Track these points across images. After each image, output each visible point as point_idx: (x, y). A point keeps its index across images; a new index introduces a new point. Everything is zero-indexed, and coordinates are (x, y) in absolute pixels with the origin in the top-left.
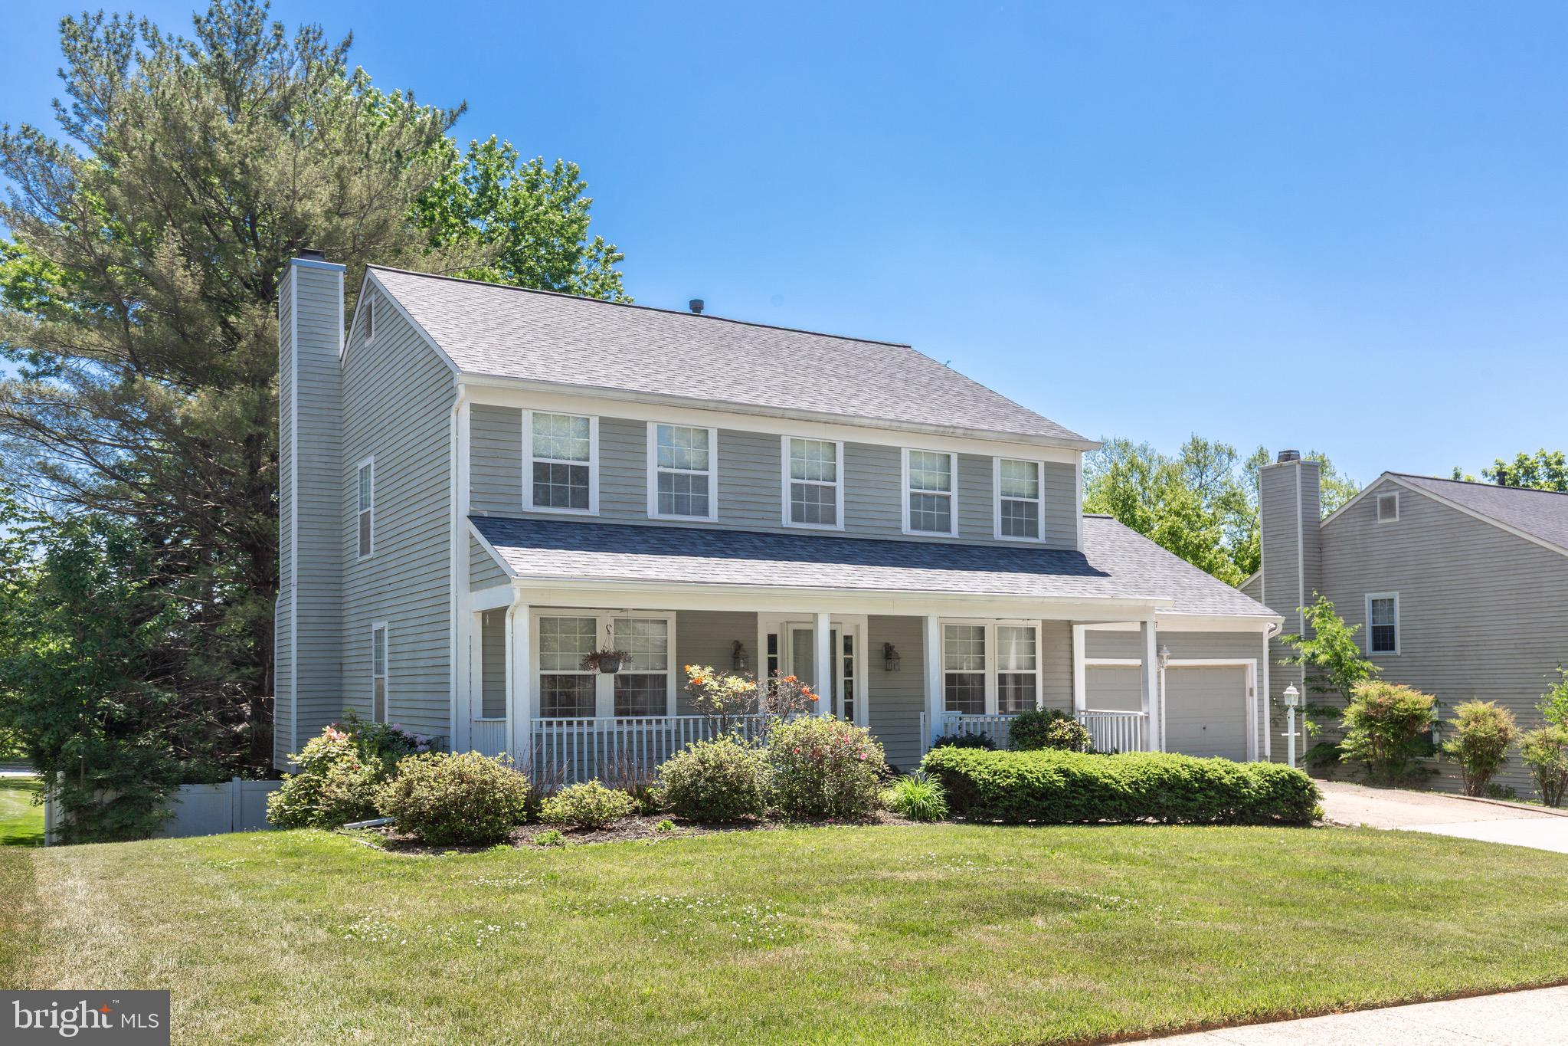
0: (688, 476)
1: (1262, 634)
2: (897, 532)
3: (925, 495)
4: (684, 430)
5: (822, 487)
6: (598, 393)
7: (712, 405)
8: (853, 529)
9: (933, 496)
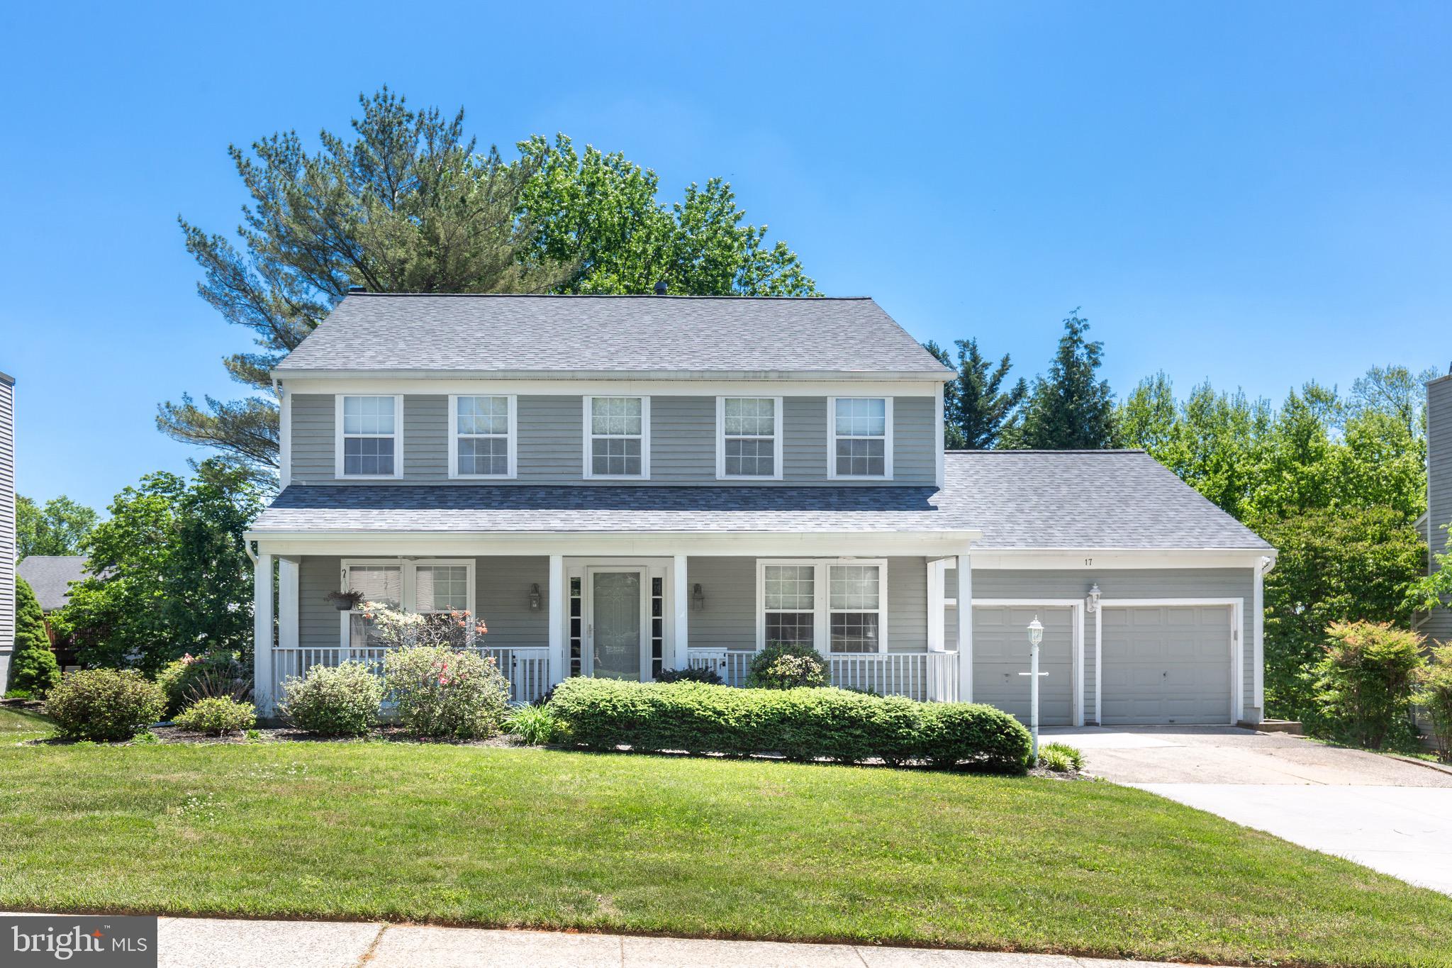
0: (489, 439)
1: (1252, 570)
2: (711, 478)
3: (744, 441)
4: (481, 399)
5: (627, 440)
6: (390, 374)
7: (500, 375)
8: (658, 478)
9: (754, 441)
